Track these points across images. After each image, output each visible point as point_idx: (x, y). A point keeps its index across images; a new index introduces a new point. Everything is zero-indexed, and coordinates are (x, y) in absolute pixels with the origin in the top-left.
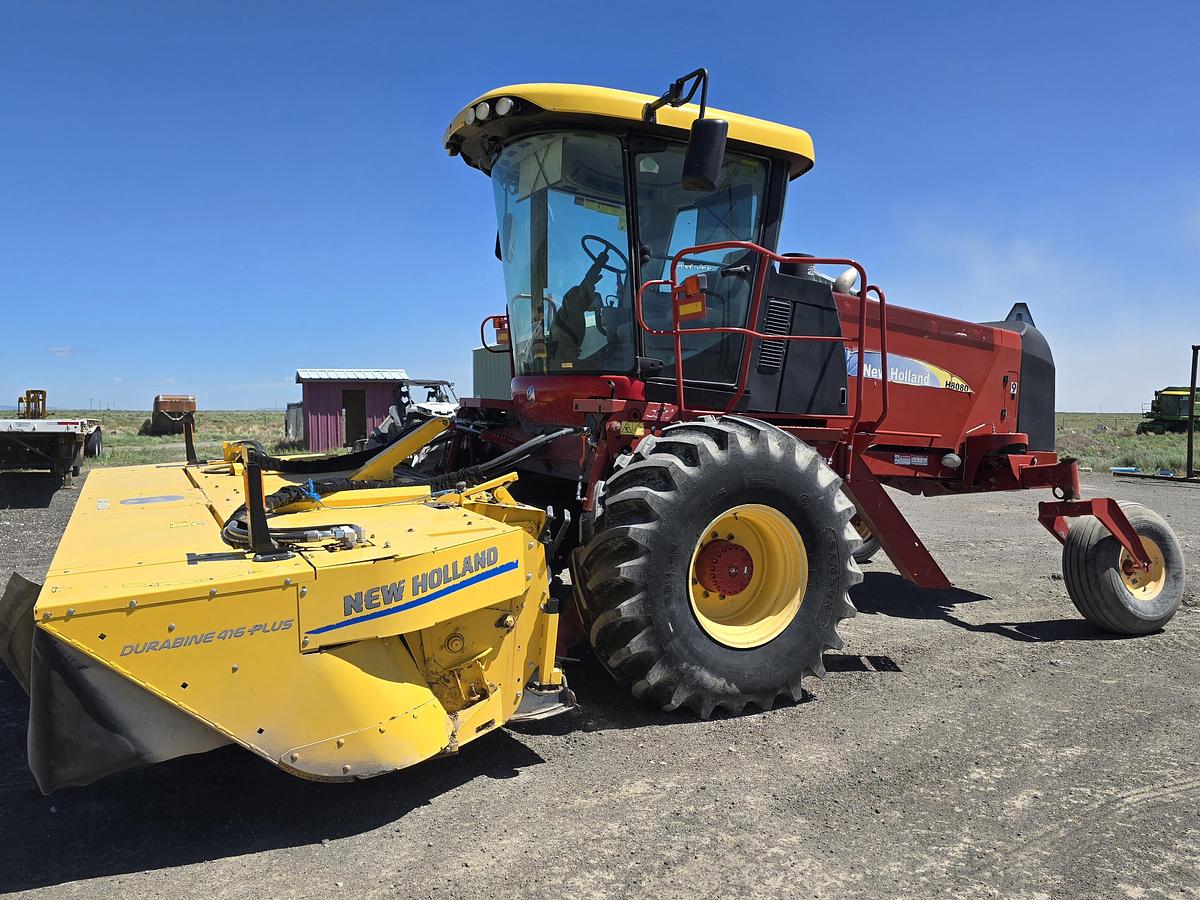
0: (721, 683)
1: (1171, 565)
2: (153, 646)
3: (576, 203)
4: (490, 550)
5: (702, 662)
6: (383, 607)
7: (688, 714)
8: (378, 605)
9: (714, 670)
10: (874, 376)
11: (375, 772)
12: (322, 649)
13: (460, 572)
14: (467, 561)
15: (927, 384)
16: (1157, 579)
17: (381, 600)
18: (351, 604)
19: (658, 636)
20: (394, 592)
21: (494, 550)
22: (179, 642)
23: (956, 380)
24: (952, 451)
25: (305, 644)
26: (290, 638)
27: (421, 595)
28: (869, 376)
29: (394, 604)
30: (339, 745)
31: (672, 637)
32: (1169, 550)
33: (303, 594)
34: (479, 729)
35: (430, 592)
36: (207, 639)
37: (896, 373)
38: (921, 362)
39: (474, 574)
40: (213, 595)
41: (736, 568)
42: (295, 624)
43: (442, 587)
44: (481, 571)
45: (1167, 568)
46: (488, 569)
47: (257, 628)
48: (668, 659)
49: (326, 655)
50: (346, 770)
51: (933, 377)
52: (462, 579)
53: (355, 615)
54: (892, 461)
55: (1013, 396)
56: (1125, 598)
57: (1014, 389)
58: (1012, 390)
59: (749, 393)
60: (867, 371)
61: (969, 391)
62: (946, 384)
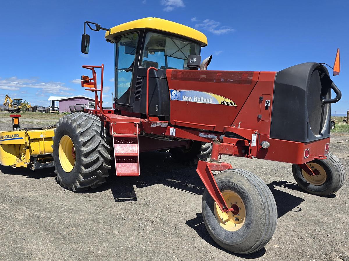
4: (17, 134)
10: (187, 100)
13: (11, 137)
14: (12, 135)
15: (211, 103)
16: (240, 222)
20: (2, 138)
23: (228, 100)
28: (185, 100)
34: (21, 166)
35: (6, 139)
37: (197, 99)
38: (208, 93)
43: (8, 138)
44: (15, 138)
51: (214, 99)
52: (11, 138)
54: (198, 135)
55: (267, 108)
56: (208, 220)
57: (268, 104)
58: (266, 105)
59: (132, 107)
60: (185, 99)
61: (235, 105)
62: (222, 102)
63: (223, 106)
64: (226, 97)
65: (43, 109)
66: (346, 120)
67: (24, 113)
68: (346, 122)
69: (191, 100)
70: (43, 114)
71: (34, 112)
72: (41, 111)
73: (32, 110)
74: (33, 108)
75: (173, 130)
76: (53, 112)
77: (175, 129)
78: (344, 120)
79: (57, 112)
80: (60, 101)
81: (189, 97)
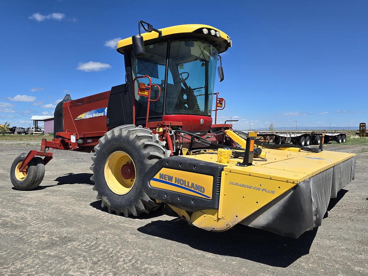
65: (22, 130)
66: (358, 133)
67: (3, 135)
68: (359, 135)
70: (23, 136)
71: (13, 134)
72: (19, 133)
73: (9, 131)
74: (11, 129)
76: (37, 134)
78: (357, 133)
79: (42, 134)
80: (45, 120)
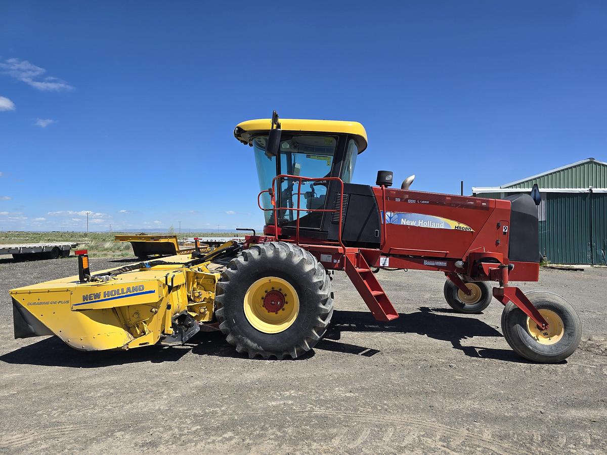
0: (255, 345)
1: (567, 327)
2: (34, 304)
3: (307, 157)
4: (140, 286)
5: (248, 336)
6: (94, 300)
7: (245, 355)
8: (92, 299)
9: (253, 340)
10: (408, 224)
11: (92, 350)
12: (77, 310)
13: (125, 292)
14: (129, 288)
15: (443, 227)
16: (559, 334)
17: (93, 298)
18: (85, 298)
19: (229, 323)
20: (98, 296)
21: (142, 286)
22: (41, 303)
23: (462, 225)
24: (461, 260)
25: (72, 308)
26: (68, 306)
27: (107, 298)
28: (405, 224)
29: (97, 299)
30: (81, 340)
31: (234, 324)
32: (566, 319)
33: (72, 294)
34: (140, 344)
35: (111, 297)
36: (47, 303)
37: (422, 223)
38: (438, 217)
39: (132, 293)
40: (49, 291)
41: (275, 302)
42: (70, 302)
43: (117, 296)
45: (565, 328)
46: (138, 292)
47: (60, 302)
48: (234, 334)
49: (78, 313)
50: (83, 347)
51: (448, 225)
52: (126, 294)
53: (86, 301)
54: (423, 263)
55: (505, 233)
56: (527, 341)
57: (506, 230)
58: (504, 230)
59: (327, 232)
60: (404, 222)
61: (471, 230)
62: (456, 227)
63: (457, 231)
64: (460, 221)
69: (413, 224)
75: (386, 260)
77: (388, 259)
81: (411, 220)
